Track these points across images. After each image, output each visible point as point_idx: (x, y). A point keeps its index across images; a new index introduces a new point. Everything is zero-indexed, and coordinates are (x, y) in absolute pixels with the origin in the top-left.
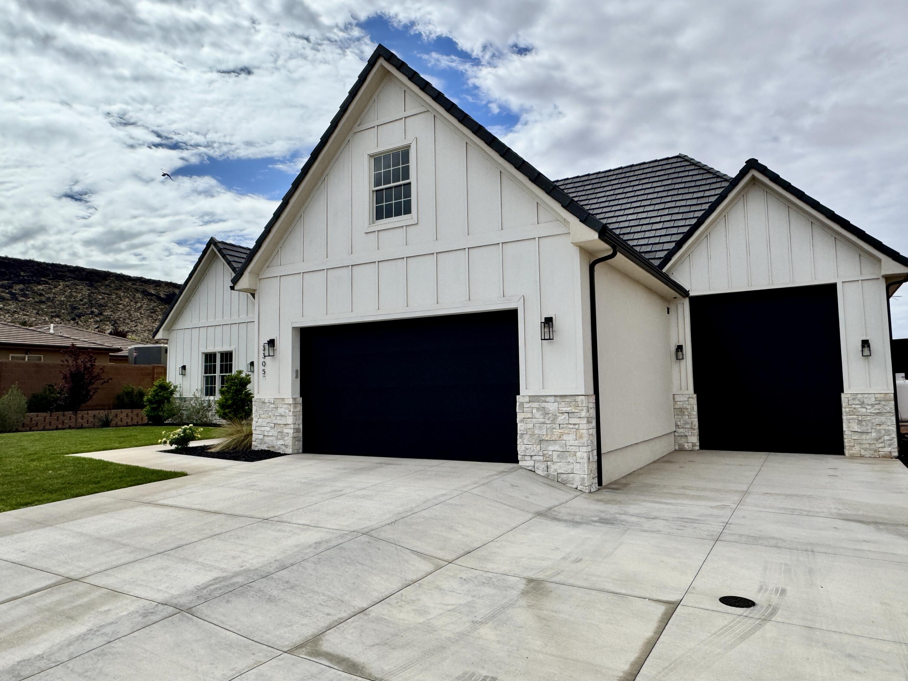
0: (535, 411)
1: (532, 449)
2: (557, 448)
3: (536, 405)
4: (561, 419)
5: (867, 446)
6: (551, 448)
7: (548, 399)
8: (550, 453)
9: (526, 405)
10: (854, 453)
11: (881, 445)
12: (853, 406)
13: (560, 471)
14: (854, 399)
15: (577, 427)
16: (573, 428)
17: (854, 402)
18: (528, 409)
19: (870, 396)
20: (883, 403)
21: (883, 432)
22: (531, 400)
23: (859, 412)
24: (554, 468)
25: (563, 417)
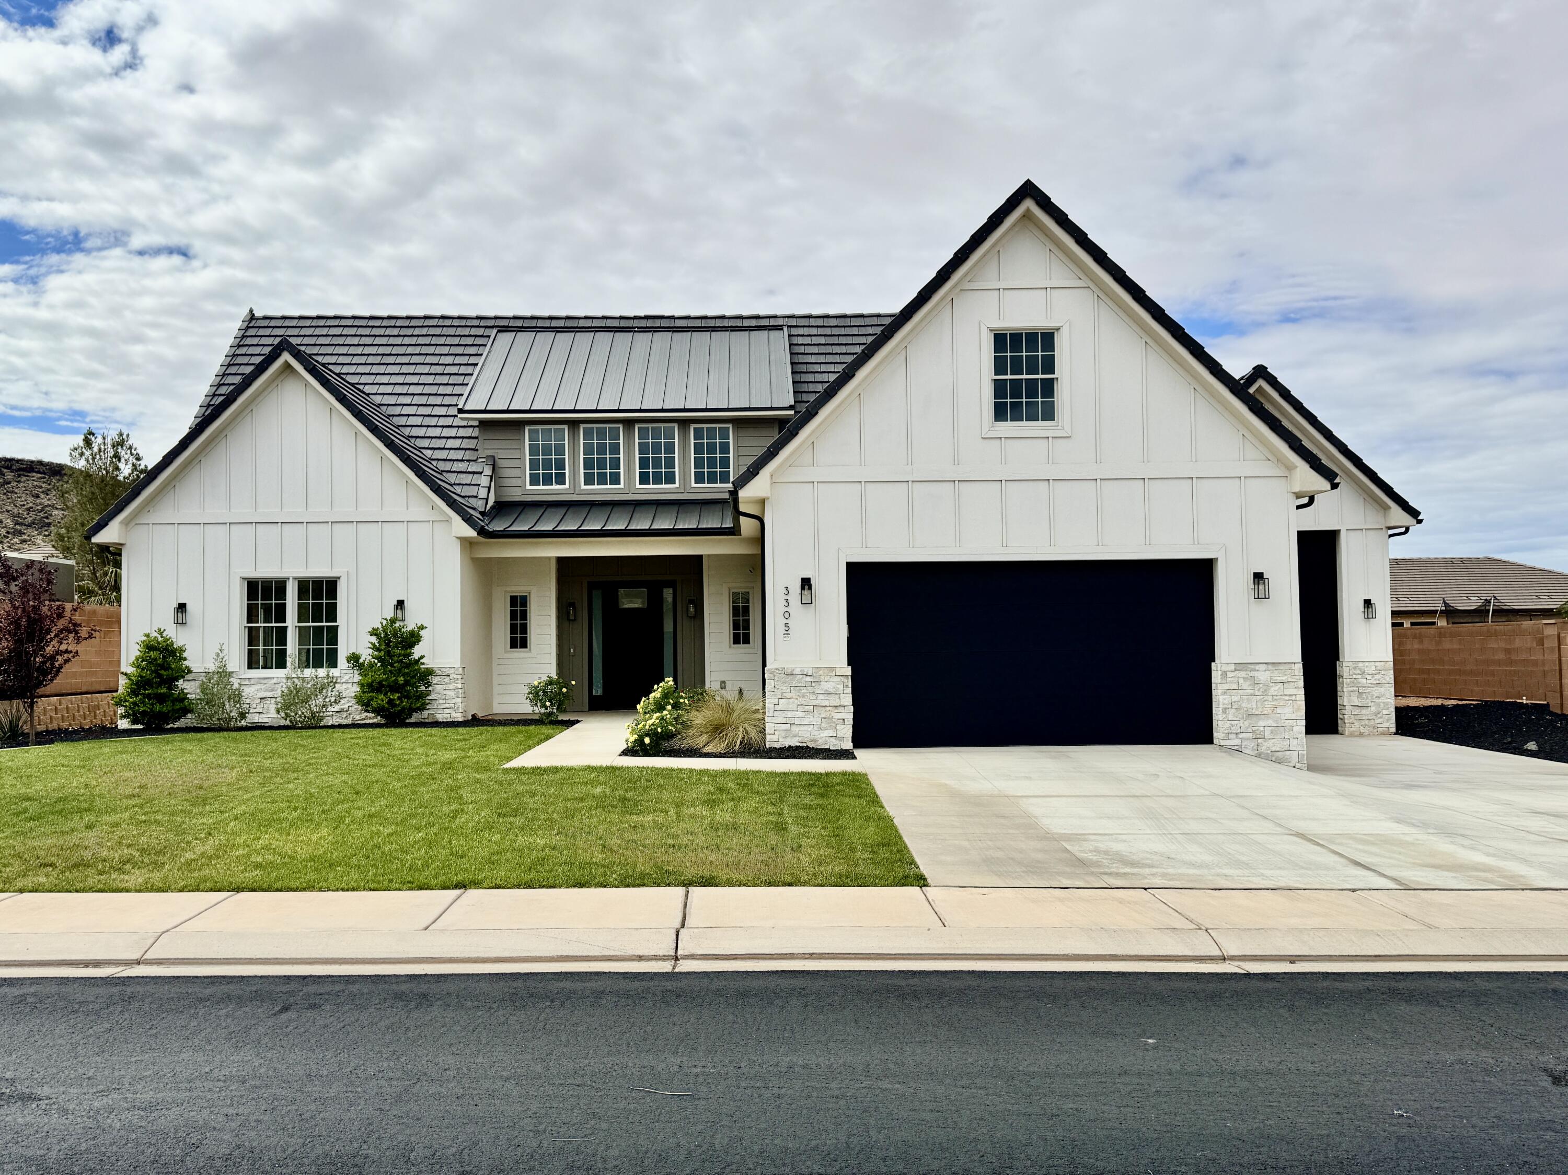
0: (1241, 681)
1: (1239, 725)
2: (1270, 722)
3: (1243, 674)
4: (1274, 689)
5: (1367, 722)
6: (1262, 723)
7: (1257, 667)
8: (1262, 729)
9: (1230, 674)
10: (1354, 731)
11: (1380, 721)
12: (1354, 676)
13: (1274, 749)
14: (1355, 668)
15: (1293, 698)
16: (1289, 700)
17: (1355, 672)
18: (1232, 679)
19: (1371, 664)
20: (1383, 672)
21: (1382, 704)
22: (1237, 668)
23: (1359, 683)
24: (1266, 747)
25: (1277, 688)
